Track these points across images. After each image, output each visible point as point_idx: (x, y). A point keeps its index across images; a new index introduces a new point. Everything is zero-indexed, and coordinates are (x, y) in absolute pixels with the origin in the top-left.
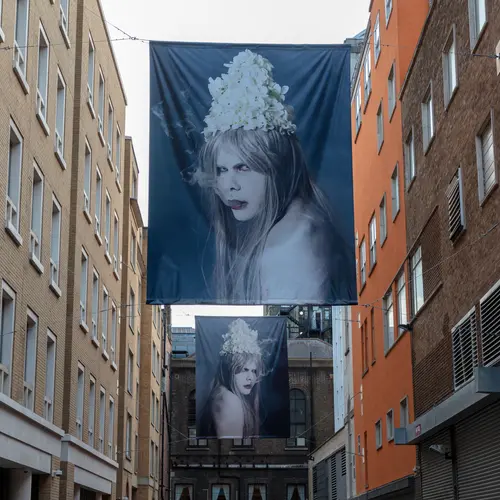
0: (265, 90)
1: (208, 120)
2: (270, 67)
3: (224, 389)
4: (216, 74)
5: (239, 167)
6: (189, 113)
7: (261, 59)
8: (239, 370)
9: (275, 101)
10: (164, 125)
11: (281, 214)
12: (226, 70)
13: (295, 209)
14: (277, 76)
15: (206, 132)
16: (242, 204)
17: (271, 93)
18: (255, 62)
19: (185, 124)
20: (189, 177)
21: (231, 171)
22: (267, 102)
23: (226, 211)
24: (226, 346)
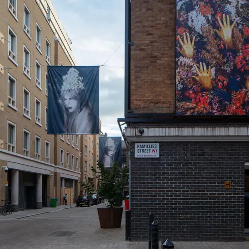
0: (77, 79)
1: (62, 87)
2: (78, 72)
3: (106, 155)
4: (65, 75)
5: (70, 99)
6: (58, 85)
7: (76, 70)
8: (109, 151)
9: (79, 82)
10: (51, 88)
11: (81, 110)
12: (67, 73)
13: (84, 109)
14: (80, 75)
15: (62, 90)
16: (71, 108)
17: (78, 79)
18: (75, 71)
19: (57, 88)
20: (57, 101)
21: (68, 100)
22: (77, 82)
23: (67, 109)
24: (106, 145)
